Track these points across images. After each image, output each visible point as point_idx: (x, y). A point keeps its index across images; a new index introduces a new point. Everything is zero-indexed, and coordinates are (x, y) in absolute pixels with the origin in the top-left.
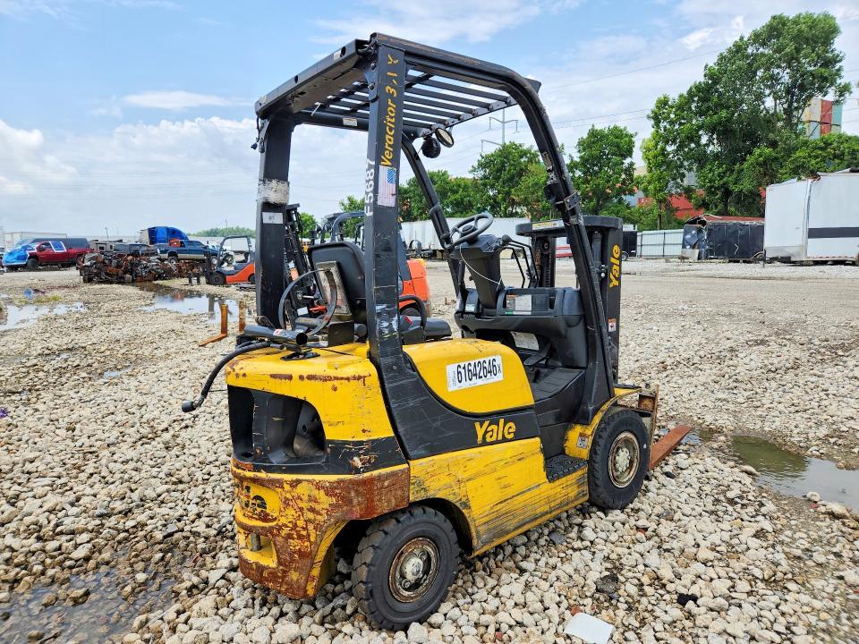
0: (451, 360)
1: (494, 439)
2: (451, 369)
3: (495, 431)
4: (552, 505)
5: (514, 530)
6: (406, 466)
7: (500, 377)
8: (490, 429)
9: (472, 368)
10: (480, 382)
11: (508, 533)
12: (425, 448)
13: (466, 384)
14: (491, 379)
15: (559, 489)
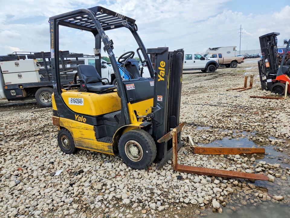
0: (70, 97)
1: (80, 120)
2: (70, 99)
3: (80, 119)
4: (98, 148)
5: (86, 147)
6: (59, 118)
7: (82, 104)
8: (79, 117)
9: (75, 100)
10: (77, 104)
11: (83, 147)
12: (64, 116)
13: (73, 104)
14: (80, 104)
15: (100, 145)
